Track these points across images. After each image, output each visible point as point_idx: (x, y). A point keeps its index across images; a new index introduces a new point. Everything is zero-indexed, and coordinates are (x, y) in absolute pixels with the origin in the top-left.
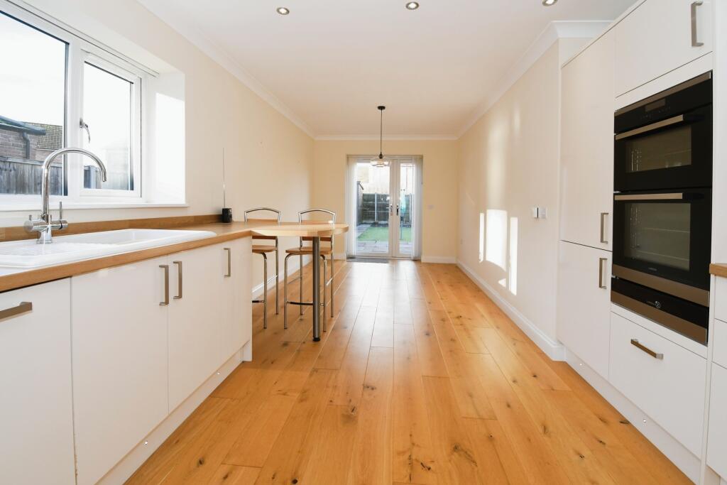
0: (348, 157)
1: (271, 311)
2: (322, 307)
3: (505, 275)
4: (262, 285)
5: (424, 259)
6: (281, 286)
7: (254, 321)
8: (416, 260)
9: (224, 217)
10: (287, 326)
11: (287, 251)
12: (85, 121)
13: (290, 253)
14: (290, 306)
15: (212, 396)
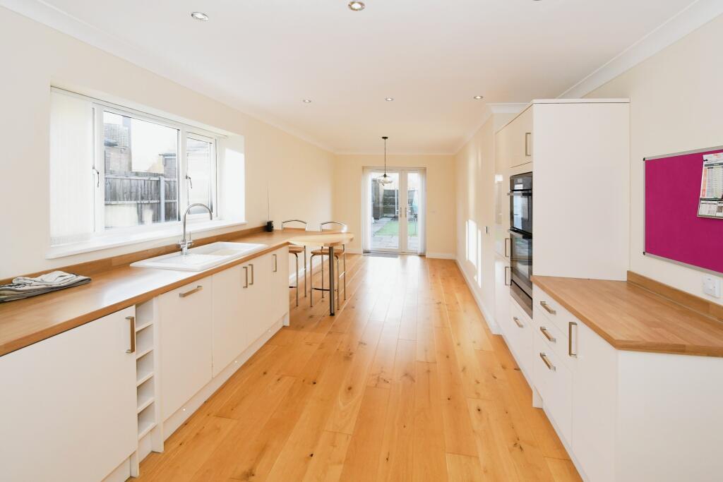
0: (363, 168)
1: (301, 294)
2: (336, 293)
3: (477, 272)
4: (295, 274)
5: (428, 256)
6: (308, 276)
7: (290, 301)
8: (422, 256)
9: (268, 228)
10: (313, 305)
11: (312, 253)
12: (189, 175)
13: (314, 254)
14: (314, 291)
15: (267, 343)
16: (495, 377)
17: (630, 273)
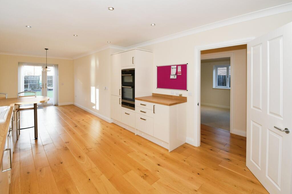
0: (19, 63)
3: (95, 105)
5: (59, 104)
8: (56, 105)
13: (18, 110)
16: (121, 133)
17: (153, 94)
